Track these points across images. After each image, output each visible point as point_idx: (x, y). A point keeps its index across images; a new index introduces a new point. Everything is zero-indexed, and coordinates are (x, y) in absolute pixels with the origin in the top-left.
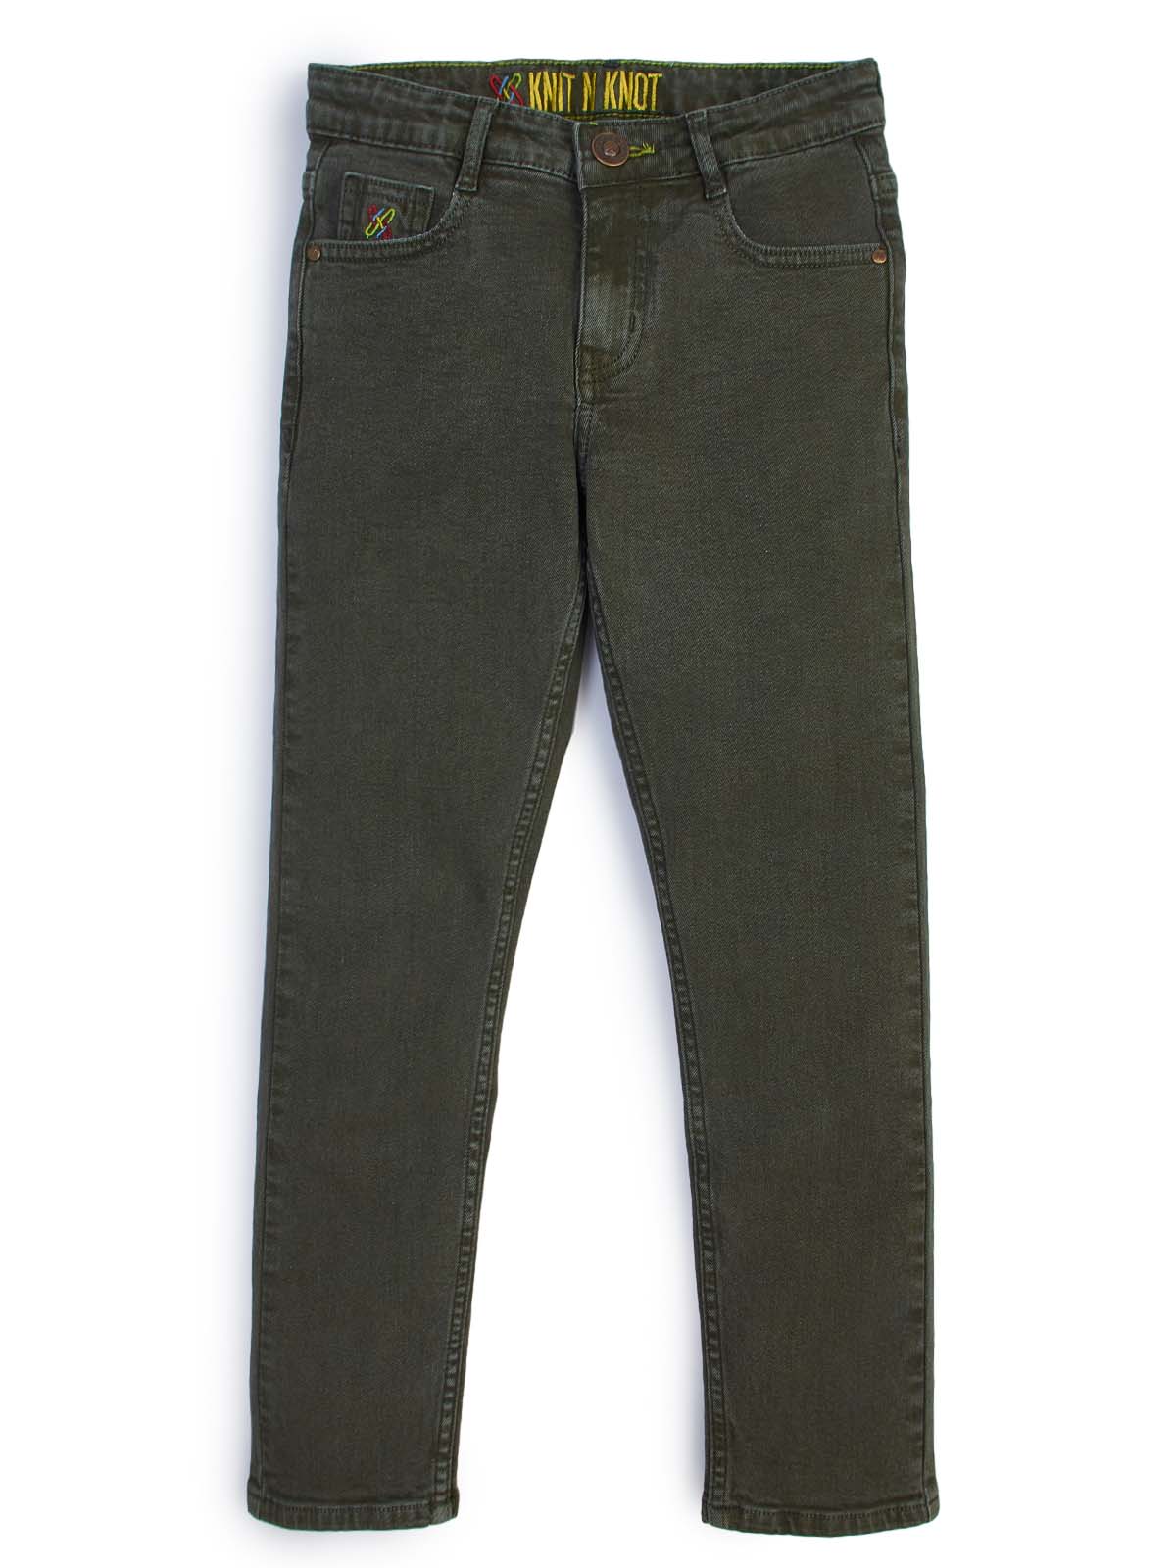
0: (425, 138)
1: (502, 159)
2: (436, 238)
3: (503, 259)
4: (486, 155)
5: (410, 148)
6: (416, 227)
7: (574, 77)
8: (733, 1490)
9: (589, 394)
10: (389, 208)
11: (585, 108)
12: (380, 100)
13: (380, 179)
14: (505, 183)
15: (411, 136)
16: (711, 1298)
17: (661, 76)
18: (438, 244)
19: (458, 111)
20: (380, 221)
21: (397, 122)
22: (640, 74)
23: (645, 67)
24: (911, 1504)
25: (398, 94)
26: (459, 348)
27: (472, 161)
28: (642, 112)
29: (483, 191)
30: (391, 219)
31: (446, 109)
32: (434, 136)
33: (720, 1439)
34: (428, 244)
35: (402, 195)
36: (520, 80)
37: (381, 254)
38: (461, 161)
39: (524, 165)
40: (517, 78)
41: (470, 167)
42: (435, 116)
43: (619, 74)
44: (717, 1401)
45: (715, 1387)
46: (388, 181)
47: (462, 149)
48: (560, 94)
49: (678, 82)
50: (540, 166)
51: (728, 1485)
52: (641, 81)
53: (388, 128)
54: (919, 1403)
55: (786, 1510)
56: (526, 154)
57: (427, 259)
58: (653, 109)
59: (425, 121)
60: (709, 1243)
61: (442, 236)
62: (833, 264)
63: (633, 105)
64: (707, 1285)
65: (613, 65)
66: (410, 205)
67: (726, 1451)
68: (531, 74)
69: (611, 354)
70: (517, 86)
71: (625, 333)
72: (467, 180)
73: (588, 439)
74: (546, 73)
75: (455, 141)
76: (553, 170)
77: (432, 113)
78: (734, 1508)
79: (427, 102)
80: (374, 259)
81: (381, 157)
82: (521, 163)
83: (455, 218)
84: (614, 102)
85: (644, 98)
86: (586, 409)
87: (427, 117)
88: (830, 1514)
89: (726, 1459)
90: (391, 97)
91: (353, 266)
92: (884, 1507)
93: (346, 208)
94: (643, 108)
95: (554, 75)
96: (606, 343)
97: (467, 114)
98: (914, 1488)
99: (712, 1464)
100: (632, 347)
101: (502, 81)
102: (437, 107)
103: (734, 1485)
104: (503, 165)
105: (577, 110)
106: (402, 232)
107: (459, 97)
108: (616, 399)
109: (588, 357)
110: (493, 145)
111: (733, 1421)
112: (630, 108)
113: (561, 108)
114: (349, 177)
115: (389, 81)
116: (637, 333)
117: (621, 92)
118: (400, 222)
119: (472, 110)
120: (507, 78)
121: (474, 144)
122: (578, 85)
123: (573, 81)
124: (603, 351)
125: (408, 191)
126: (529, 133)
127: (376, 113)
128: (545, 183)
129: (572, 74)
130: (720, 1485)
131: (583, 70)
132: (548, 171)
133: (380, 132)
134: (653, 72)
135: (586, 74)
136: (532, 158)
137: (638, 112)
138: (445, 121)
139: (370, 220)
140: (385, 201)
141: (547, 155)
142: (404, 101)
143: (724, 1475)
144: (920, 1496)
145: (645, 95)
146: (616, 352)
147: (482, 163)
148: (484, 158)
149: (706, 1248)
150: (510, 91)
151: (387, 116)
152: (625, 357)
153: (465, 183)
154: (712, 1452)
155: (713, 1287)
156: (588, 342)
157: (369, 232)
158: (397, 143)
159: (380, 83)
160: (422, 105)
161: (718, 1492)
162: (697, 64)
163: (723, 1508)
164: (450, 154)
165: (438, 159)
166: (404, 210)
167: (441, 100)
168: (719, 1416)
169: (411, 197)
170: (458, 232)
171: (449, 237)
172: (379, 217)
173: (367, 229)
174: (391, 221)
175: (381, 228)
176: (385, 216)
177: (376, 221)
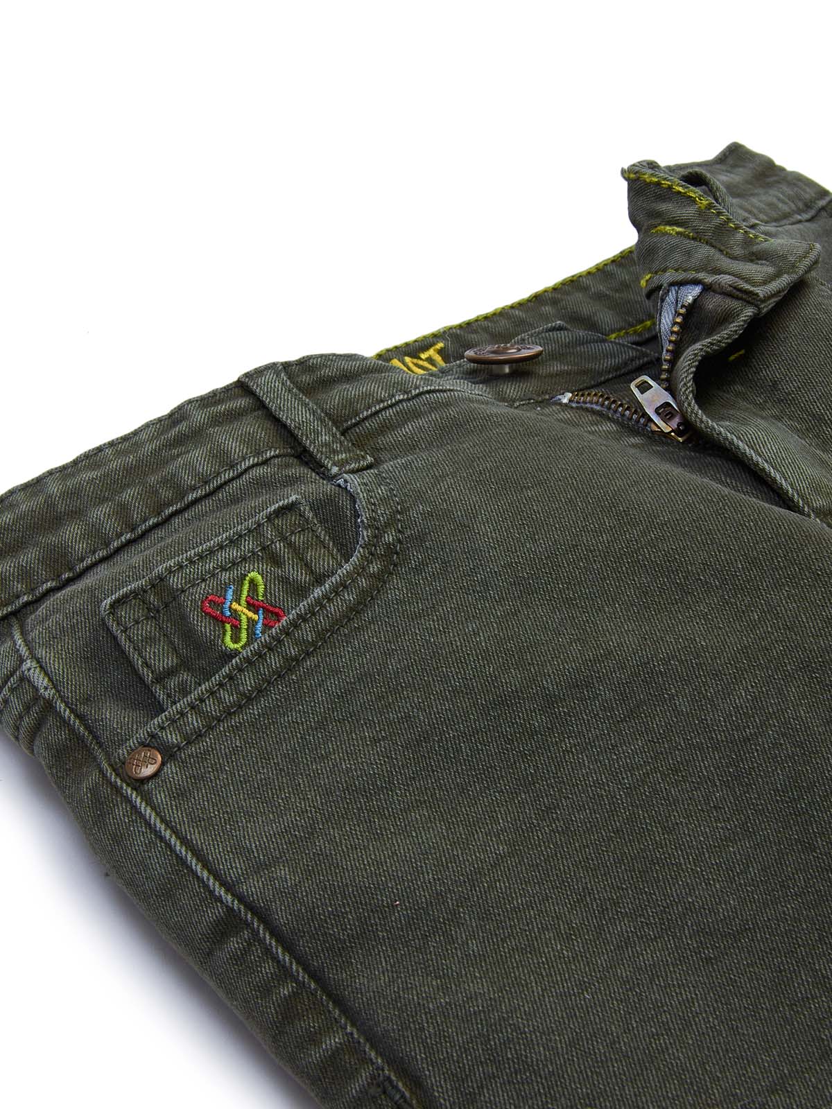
1: (369, 408)
2: (380, 551)
4: (336, 420)
5: (190, 499)
6: (322, 564)
10: (242, 578)
13: (181, 558)
15: (178, 486)
18: (393, 555)
20: (241, 608)
21: (129, 494)
27: (322, 437)
30: (261, 589)
34: (374, 568)
37: (297, 643)
38: (299, 446)
41: (326, 444)
46: (199, 548)
56: (402, 382)
57: (396, 588)
61: (389, 538)
66: (279, 545)
72: (341, 458)
75: (261, 435)
77: (178, 440)
79: (153, 440)
80: (292, 664)
83: (384, 502)
90: (88, 478)
91: (255, 710)
93: (149, 652)
97: (242, 401)
102: (179, 429)
104: (379, 411)
106: (301, 591)
110: (333, 402)
114: (112, 606)
118: (282, 581)
121: (299, 416)
125: (255, 532)
127: (76, 514)
136: (417, 382)
138: (214, 430)
139: (223, 622)
140: (225, 576)
142: (114, 466)
151: (102, 501)
153: (345, 462)
157: (236, 639)
158: (159, 513)
160: (151, 448)
164: (268, 454)
166: (276, 560)
169: (269, 532)
170: (413, 513)
171: (400, 531)
172: (235, 606)
173: (228, 638)
174: (265, 595)
175: (253, 620)
176: (245, 593)
177: (235, 614)
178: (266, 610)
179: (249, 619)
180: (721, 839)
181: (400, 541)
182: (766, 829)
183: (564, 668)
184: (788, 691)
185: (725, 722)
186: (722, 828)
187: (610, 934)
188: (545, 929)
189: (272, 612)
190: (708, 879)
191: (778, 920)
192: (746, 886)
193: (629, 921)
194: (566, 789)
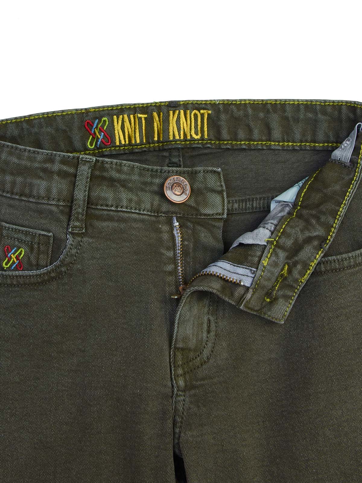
0: (42, 192)
1: (102, 205)
2: (58, 270)
3: (110, 284)
4: (90, 202)
5: (31, 200)
6: (42, 262)
7: (146, 116)
9: (181, 383)
10: (19, 248)
11: (156, 139)
12: (7, 163)
14: (105, 224)
15: (31, 191)
17: (210, 112)
18: (59, 276)
19: (65, 168)
20: (13, 257)
21: (19, 179)
22: (195, 111)
23: (198, 105)
25: (19, 158)
26: (84, 351)
27: (79, 209)
28: (198, 140)
29: (90, 231)
30: (22, 256)
31: (56, 167)
32: (48, 190)
34: (53, 275)
35: (28, 239)
36: (107, 123)
37: (17, 281)
38: (71, 208)
39: (119, 209)
40: (105, 121)
41: (78, 213)
42: (48, 173)
43: (179, 112)
46: (17, 227)
47: (71, 200)
48: (137, 131)
49: (223, 117)
50: (131, 208)
52: (196, 116)
53: (14, 183)
56: (120, 200)
57: (53, 286)
58: (206, 137)
59: (40, 178)
61: (63, 269)
62: (350, 267)
63: (191, 135)
65: (173, 105)
66: (36, 246)
68: (115, 117)
69: (195, 350)
70: (105, 128)
71: (205, 335)
72: (77, 224)
73: (182, 418)
74: (126, 116)
75: (65, 193)
76: (140, 210)
77: (45, 170)
79: (40, 162)
80: (11, 285)
81: (10, 206)
82: (117, 207)
83: (72, 255)
84: (176, 133)
85: (199, 129)
86: (180, 395)
87: (41, 174)
90: (15, 160)
94: (198, 137)
95: (132, 116)
96: (192, 344)
97: (72, 170)
100: (210, 345)
101: (93, 123)
102: (48, 165)
104: (103, 210)
105: (151, 141)
106: (31, 267)
107: (64, 156)
108: (202, 385)
109: (179, 355)
110: (94, 194)
112: (189, 138)
113: (138, 141)
115: (12, 147)
116: (213, 334)
117: (182, 126)
118: (29, 258)
119: (76, 166)
120: (97, 121)
121: (80, 195)
122: (150, 121)
123: (145, 118)
124: (190, 350)
125: (33, 236)
126: (119, 181)
128: (135, 220)
129: (145, 114)
131: (153, 111)
132: (137, 211)
133: (8, 186)
134: (204, 109)
135: (155, 114)
136: (125, 203)
137: (195, 140)
138: (56, 177)
139: (7, 256)
140: (17, 243)
141: (135, 198)
142: (24, 162)
145: (199, 127)
146: (198, 350)
147: (87, 208)
148: (88, 203)
150: (101, 130)
151: (12, 174)
152: (206, 353)
153: (76, 227)
156: (180, 345)
157: (6, 264)
158: (21, 195)
159: (6, 149)
160: (37, 165)
162: (236, 101)
164: (61, 203)
165: (54, 209)
166: (32, 249)
167: (51, 160)
169: (36, 240)
170: (75, 266)
171: (67, 270)
172: (12, 255)
173: (5, 262)
174: (22, 258)
175: (15, 262)
176: (17, 253)
177: (11, 257)
178: (19, 262)
179: (14, 261)
180: (65, 422)
181: (65, 272)
182: (76, 428)
183: (71, 346)
184: (109, 402)
185: (89, 395)
186: (67, 419)
187: (21, 423)
188: (9, 408)
189: (20, 264)
190: (53, 429)
191: (59, 451)
192: (59, 438)
193: (28, 423)
194: (45, 377)
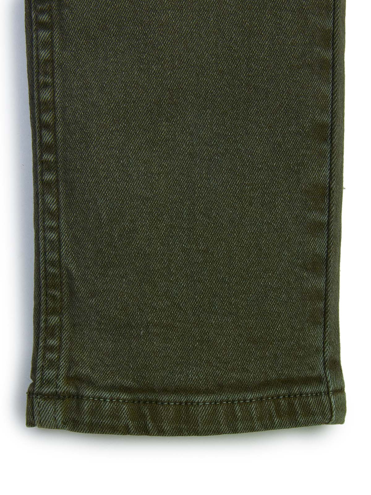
8: (69, 369)
16: (46, 95)
24: (308, 390)
33: (54, 297)
44: (51, 242)
45: (48, 223)
51: (62, 363)
54: (321, 250)
55: (141, 396)
60: (45, 18)
64: (41, 78)
67: (61, 314)
78: (71, 396)
88: (200, 399)
89: (61, 327)
92: (272, 392)
98: (312, 369)
99: (42, 336)
103: (72, 362)
111: (72, 267)
130: (52, 364)
143: (59, 349)
144: (319, 380)
149: (42, 26)
154: (43, 317)
155: (49, 80)
161: (50, 373)
163: (55, 397)
168: (53, 264)
